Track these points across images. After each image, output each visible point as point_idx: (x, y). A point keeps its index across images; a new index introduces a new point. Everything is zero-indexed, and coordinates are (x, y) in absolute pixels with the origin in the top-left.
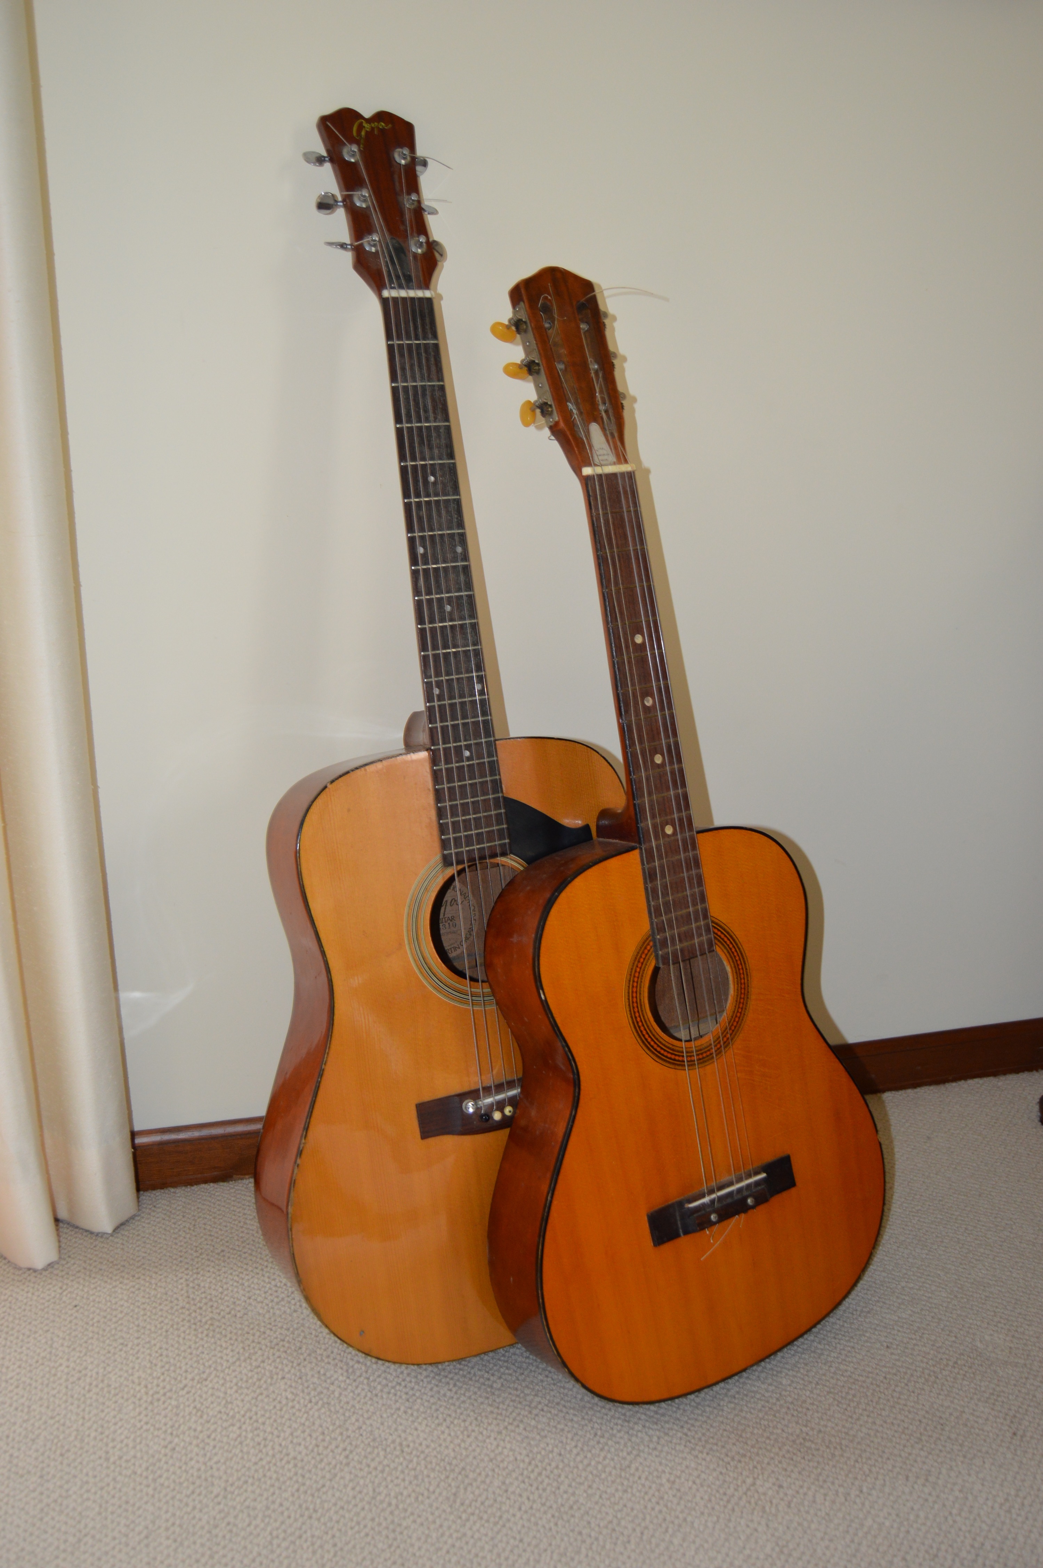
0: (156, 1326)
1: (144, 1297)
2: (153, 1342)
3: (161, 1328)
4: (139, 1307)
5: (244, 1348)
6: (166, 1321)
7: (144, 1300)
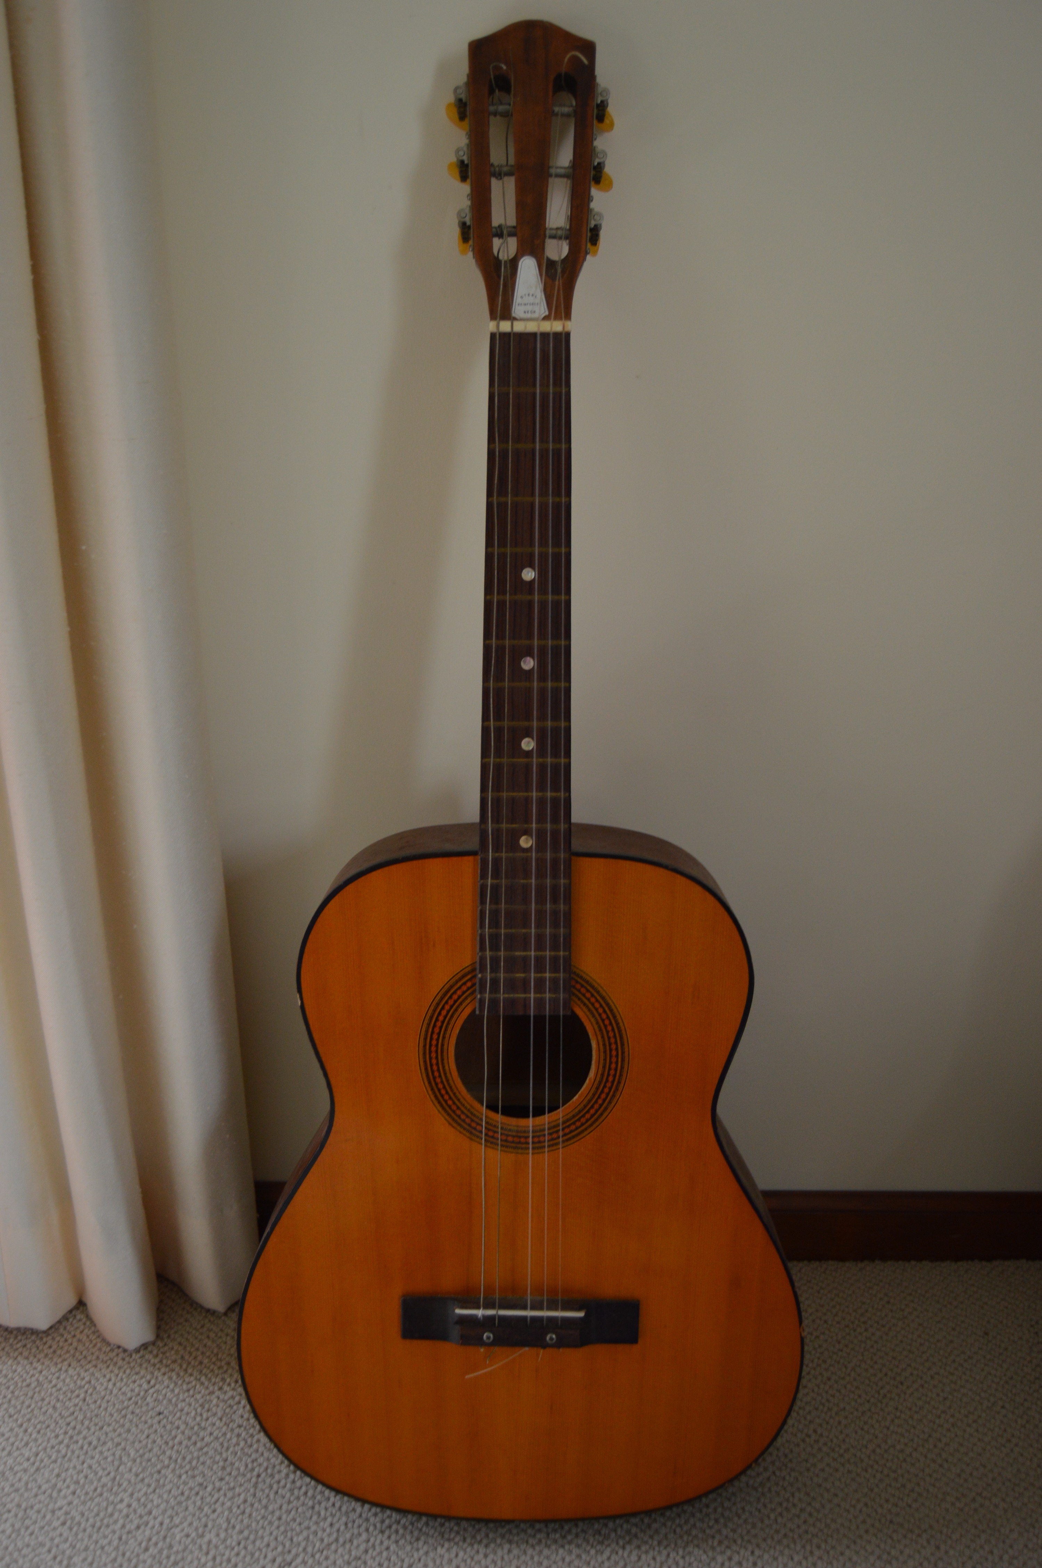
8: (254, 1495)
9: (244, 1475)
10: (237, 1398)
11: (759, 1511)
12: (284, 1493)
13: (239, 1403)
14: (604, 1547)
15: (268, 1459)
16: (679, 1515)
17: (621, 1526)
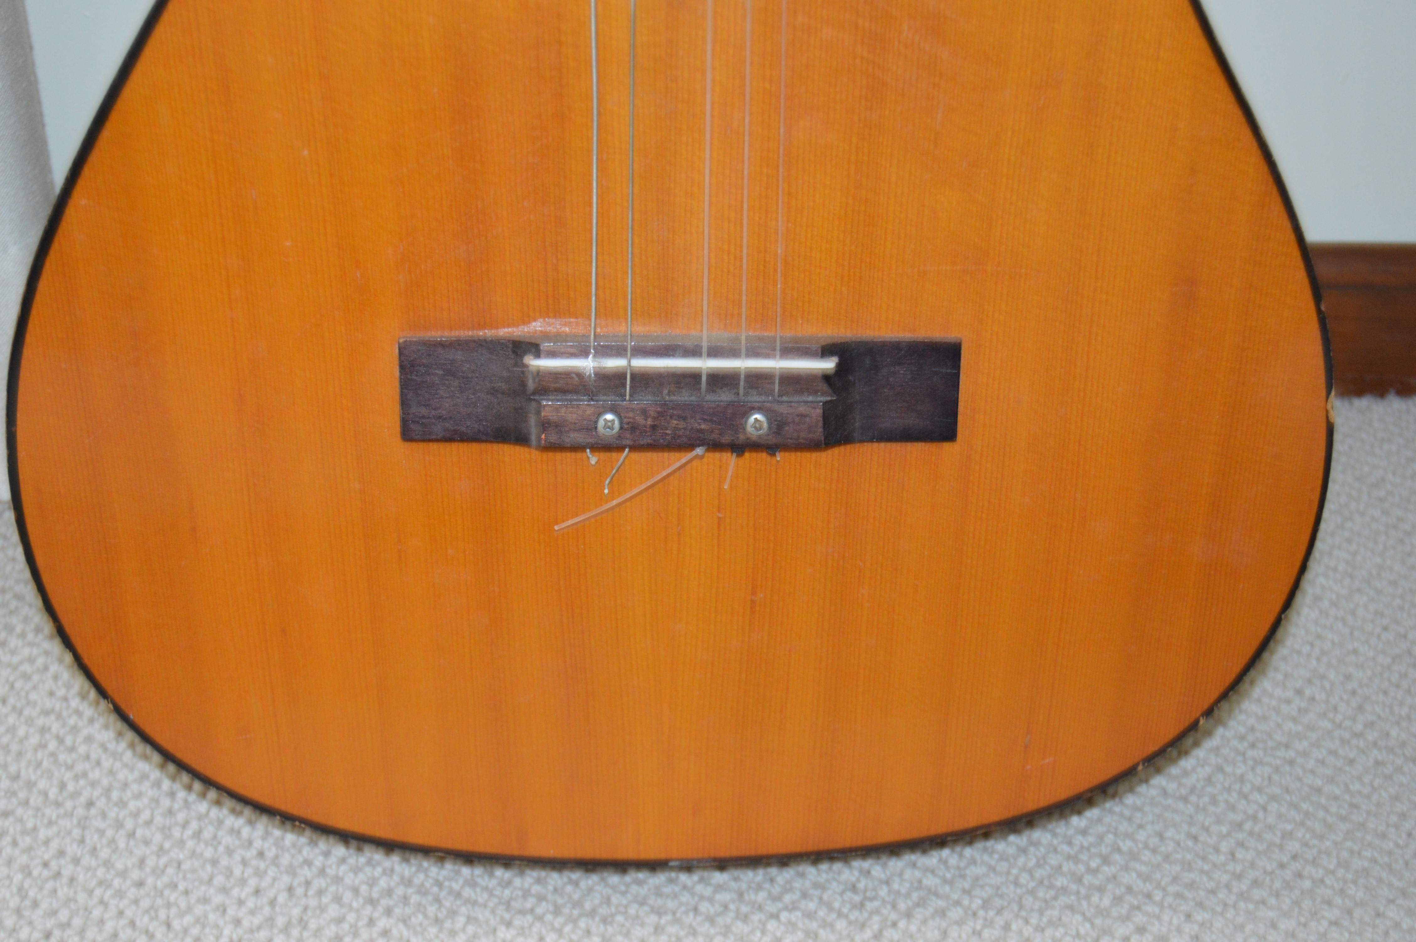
0: (62, 786)
1: (51, 694)
2: (43, 833)
3: (75, 795)
4: (30, 721)
5: (290, 889)
6: (95, 774)
7: (48, 704)
8: (82, 841)
9: (58, 804)
10: (40, 661)
11: (1195, 839)
12: (148, 833)
13: (46, 668)
14: (866, 915)
15: (111, 772)
16: (1024, 851)
17: (901, 874)
